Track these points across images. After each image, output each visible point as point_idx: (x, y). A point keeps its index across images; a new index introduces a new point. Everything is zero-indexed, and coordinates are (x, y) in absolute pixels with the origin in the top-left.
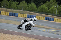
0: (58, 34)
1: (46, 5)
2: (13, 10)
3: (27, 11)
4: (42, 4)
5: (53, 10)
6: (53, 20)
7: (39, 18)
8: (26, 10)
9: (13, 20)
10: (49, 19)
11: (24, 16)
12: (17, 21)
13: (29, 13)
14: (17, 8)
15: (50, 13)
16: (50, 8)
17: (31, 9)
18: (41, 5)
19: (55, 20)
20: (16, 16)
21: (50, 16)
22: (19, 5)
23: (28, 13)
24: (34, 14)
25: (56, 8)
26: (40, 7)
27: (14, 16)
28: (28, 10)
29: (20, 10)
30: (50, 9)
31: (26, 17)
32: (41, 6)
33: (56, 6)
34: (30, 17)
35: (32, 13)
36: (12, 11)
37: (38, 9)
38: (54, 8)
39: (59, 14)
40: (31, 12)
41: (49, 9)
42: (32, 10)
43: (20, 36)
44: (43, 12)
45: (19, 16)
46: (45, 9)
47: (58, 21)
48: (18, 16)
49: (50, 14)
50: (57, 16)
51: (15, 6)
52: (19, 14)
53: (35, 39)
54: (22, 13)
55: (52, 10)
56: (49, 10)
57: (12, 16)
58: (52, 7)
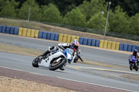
0: (110, 77)
1: (82, 9)
2: (6, 19)
3: (39, 24)
4: (73, 8)
5: (97, 22)
6: (97, 44)
7: (65, 38)
8: (37, 21)
9: (8, 43)
10: (90, 41)
11: (33, 33)
12: (16, 45)
13: (44, 27)
14: (15, 14)
15: (92, 28)
16: (90, 17)
17: (48, 18)
18: (70, 10)
19: (101, 44)
20: (13, 34)
21: (92, 36)
22: (21, 9)
23: (42, 27)
24: (54, 29)
25: (105, 16)
26: (68, 13)
27: (10, 33)
28: (41, 21)
29: (24, 21)
30: (91, 19)
31: (37, 36)
32: (72, 12)
33: (106, 13)
34: (45, 35)
35: (50, 28)
36: (4, 22)
37: (65, 19)
38: (100, 17)
39: (111, 30)
40: (47, 26)
41: (88, 19)
42: (50, 20)
43: (24, 79)
44: (74, 25)
45: (20, 33)
46: (79, 19)
47: (109, 46)
48: (17, 34)
49: (90, 30)
50: (106, 35)
51: (12, 10)
52: (21, 29)
53: (58, 88)
54: (27, 28)
55: (95, 20)
56: (88, 22)
57: (5, 32)
58: (97, 15)
